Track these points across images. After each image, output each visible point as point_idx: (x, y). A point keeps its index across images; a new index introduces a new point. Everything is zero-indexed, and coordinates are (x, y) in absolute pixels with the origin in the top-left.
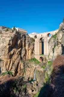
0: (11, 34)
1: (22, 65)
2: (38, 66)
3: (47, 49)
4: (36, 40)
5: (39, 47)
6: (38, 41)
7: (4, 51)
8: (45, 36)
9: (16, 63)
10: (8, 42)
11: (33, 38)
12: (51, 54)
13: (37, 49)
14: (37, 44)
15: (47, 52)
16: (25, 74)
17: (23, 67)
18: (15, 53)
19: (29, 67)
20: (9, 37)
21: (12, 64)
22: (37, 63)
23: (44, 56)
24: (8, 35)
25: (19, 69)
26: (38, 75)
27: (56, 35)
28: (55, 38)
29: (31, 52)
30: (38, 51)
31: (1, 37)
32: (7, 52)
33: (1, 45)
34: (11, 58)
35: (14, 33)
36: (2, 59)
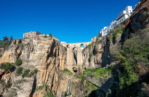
0: (49, 41)
1: (56, 77)
2: (72, 77)
3: (80, 59)
4: (68, 49)
5: (71, 57)
6: (71, 51)
7: (42, 60)
8: (78, 46)
9: (51, 74)
10: (47, 49)
11: (65, 48)
12: (87, 63)
13: (70, 59)
14: (70, 53)
15: (80, 62)
16: (59, 87)
17: (58, 79)
18: (51, 62)
19: (63, 79)
20: (48, 44)
21: (48, 75)
22: (71, 74)
23: (77, 67)
24: (46, 42)
25: (54, 82)
26: (72, 88)
27: (90, 45)
28: (90, 49)
29: (64, 62)
30: (71, 61)
31: (38, 43)
32: (45, 61)
33: (38, 52)
34: (47, 68)
35: (52, 40)
36: (39, 69)
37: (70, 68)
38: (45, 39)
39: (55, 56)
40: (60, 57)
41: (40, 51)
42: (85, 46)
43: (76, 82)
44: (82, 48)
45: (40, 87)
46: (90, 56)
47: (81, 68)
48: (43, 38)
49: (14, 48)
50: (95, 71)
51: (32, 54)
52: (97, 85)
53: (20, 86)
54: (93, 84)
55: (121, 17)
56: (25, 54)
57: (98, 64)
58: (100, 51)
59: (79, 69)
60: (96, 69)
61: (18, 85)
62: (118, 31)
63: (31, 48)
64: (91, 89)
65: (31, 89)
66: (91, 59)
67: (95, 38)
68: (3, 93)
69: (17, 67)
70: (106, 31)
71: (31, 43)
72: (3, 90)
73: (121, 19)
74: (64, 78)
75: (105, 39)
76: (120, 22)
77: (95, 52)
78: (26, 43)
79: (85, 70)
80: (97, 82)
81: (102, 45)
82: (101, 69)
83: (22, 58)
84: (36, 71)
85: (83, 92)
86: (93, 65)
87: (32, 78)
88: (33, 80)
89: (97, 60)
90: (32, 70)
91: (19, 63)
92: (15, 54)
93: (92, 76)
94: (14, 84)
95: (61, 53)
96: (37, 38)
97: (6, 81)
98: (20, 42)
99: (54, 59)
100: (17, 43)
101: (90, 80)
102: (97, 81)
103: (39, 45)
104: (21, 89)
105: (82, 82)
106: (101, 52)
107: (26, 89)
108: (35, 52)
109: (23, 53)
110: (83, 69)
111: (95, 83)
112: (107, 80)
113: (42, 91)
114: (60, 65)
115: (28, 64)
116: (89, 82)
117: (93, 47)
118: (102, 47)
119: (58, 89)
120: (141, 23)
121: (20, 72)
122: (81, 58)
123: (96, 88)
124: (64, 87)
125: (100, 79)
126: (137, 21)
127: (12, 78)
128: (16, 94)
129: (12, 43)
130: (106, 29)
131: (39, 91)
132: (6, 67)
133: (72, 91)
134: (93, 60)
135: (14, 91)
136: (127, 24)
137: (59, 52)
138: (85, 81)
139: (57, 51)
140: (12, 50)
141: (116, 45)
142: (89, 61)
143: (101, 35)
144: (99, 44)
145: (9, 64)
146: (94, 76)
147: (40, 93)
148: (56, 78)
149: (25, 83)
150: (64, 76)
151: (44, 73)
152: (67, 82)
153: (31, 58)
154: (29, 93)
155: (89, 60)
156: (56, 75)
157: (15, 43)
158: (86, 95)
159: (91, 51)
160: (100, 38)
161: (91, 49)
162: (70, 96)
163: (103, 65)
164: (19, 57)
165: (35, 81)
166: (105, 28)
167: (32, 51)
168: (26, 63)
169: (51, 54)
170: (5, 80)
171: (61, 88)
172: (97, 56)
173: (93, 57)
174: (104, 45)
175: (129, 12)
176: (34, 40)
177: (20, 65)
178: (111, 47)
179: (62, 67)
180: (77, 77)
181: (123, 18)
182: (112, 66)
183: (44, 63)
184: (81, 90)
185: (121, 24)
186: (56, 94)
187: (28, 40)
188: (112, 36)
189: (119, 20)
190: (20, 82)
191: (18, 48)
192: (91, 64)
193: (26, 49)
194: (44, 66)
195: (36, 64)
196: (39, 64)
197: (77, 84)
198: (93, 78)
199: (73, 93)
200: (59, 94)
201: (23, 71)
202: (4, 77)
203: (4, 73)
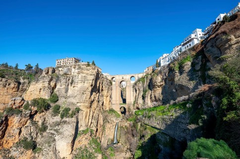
0: (93, 71)
2: (120, 119)
4: (113, 83)
5: (118, 93)
6: (117, 85)
7: (85, 95)
8: (127, 79)
9: (95, 115)
10: (91, 82)
11: (110, 81)
12: (140, 101)
13: (116, 96)
14: (116, 88)
15: (130, 100)
16: (104, 133)
18: (95, 99)
20: (91, 75)
21: (91, 116)
22: (117, 116)
23: (126, 106)
24: (90, 72)
25: (99, 125)
26: (120, 134)
27: (143, 78)
28: (143, 82)
29: (109, 100)
30: (118, 99)
31: (79, 73)
32: (89, 97)
33: (80, 85)
34: (90, 107)
35: (96, 70)
36: (81, 108)
37: (117, 108)
38: (88, 68)
39: (99, 92)
40: (105, 93)
41: (83, 83)
42: (137, 78)
43: (126, 126)
44: (133, 82)
45: (83, 131)
46: (145, 91)
47: (132, 107)
48: (85, 67)
49: (47, 80)
50: (153, 110)
51: (72, 87)
52: (158, 127)
53: (59, 130)
54: (152, 127)
55: (188, 42)
56: (62, 87)
57: (156, 101)
58: (159, 84)
59: (129, 109)
60: (155, 107)
61: (55, 128)
62: (185, 59)
63: (69, 80)
64: (149, 132)
65: (74, 133)
66: (147, 95)
67: (151, 68)
68: (36, 138)
69: (52, 105)
70: (167, 59)
71: (69, 73)
72: (37, 134)
73: (188, 44)
74: (109, 121)
75: (167, 69)
76: (187, 49)
77: (151, 86)
78: (61, 73)
79: (137, 110)
80: (158, 124)
81: (162, 77)
82: (162, 107)
83: (57, 93)
84: (78, 110)
85: (135, 138)
86: (149, 103)
87: (74, 119)
88: (75, 121)
89: (155, 97)
90: (73, 108)
91: (55, 99)
92: (49, 88)
93: (149, 117)
94: (51, 126)
95: (106, 87)
96: (77, 67)
97: (40, 123)
98: (54, 71)
99: (98, 95)
100: (50, 73)
101: (146, 122)
102: (158, 122)
103: (80, 76)
104: (61, 133)
105: (134, 126)
106: (161, 86)
107: (66, 133)
108: (75, 85)
109: (58, 86)
110: (134, 109)
111: (155, 125)
112: (174, 119)
113: (86, 137)
114: (104, 104)
115: (66, 101)
116: (146, 124)
117: (148, 80)
118: (163, 79)
119: (103, 135)
120: (219, 49)
121: (57, 110)
122: (132, 95)
123: (157, 131)
124: (110, 133)
125: (163, 119)
126: (212, 46)
127: (46, 119)
128: (55, 140)
129: (44, 73)
130: (166, 57)
131: (82, 136)
132: (40, 105)
133: (120, 138)
134: (149, 97)
135: (50, 135)
136: (198, 50)
137: (102, 87)
138: (139, 124)
139: (101, 84)
140: (44, 82)
141: (185, 75)
142: (144, 98)
143: (158, 65)
144: (158, 75)
145: (44, 100)
146: (153, 116)
147: (84, 139)
148: (101, 122)
149: (65, 126)
150: (110, 118)
151: (87, 113)
152: (114, 127)
153: (70, 92)
154: (71, 139)
155: (143, 96)
156: (101, 116)
157: (48, 72)
158: (142, 141)
159: (145, 86)
160: (159, 68)
161: (145, 83)
162: (119, 144)
163: (165, 102)
164: (53, 92)
165: (77, 123)
166: (165, 55)
167: (71, 84)
168: (64, 99)
169: (95, 89)
170: (38, 122)
171: (107, 134)
172: (155, 91)
173: (149, 93)
174: (165, 77)
175: (199, 36)
176: (73, 69)
177: (56, 102)
178: (176, 79)
179: (107, 107)
180: (127, 119)
181: (191, 43)
182: (178, 102)
183: (87, 99)
184: (133, 136)
185: (189, 50)
186: (100, 142)
187: (66, 68)
188: (177, 65)
189: (186, 46)
190: (58, 124)
191: (51, 80)
192: (146, 102)
193: (63, 81)
194: (87, 104)
195: (78, 101)
196: (81, 101)
197: (127, 128)
198: (151, 119)
199: (122, 140)
200: (104, 142)
201: (61, 110)
202: (37, 118)
203: (36, 112)
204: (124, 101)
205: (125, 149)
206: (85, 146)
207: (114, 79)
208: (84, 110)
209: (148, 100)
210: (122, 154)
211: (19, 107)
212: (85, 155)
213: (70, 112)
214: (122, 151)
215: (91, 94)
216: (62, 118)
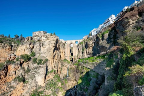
0: (54, 38)
4: (66, 45)
5: (69, 50)
6: (68, 46)
8: (74, 43)
9: (57, 62)
10: (53, 44)
11: (64, 44)
12: (81, 54)
14: (68, 48)
15: (75, 54)
18: (56, 54)
19: (64, 66)
20: (54, 41)
21: (54, 63)
22: (69, 63)
23: (73, 57)
24: (52, 39)
25: (59, 68)
27: (82, 42)
28: (82, 44)
29: (64, 54)
30: (69, 54)
31: (46, 40)
32: (52, 53)
33: (47, 47)
34: (54, 58)
35: (56, 38)
36: (48, 59)
37: (68, 59)
39: (58, 50)
40: (61, 50)
41: (49, 46)
42: (79, 42)
43: (73, 68)
44: (77, 44)
45: (50, 71)
46: (83, 49)
47: (76, 58)
48: (50, 36)
49: (28, 44)
50: (88, 59)
51: (43, 48)
52: (90, 68)
53: (37, 71)
54: (87, 68)
55: (107, 22)
56: (37, 48)
57: (89, 54)
58: (91, 45)
59: (75, 58)
61: (35, 70)
62: (105, 32)
63: (41, 44)
64: (86, 71)
65: (45, 72)
66: (84, 51)
67: (87, 37)
68: (24, 76)
69: (32, 58)
70: (96, 32)
71: (41, 40)
72: (25, 74)
73: (107, 24)
75: (95, 37)
76: (106, 26)
77: (87, 46)
78: (36, 40)
79: (79, 59)
80: (90, 66)
81: (92, 41)
82: (92, 58)
83: (35, 51)
84: (47, 60)
85: (78, 74)
86: (86, 56)
87: (45, 65)
89: (89, 52)
90: (44, 59)
91: (33, 54)
92: (29, 48)
93: (85, 63)
94: (32, 69)
95: (62, 47)
96: (45, 36)
97: (26, 68)
98: (32, 39)
99: (57, 52)
100: (30, 40)
101: (84, 65)
104: (38, 73)
105: (78, 67)
106: (92, 46)
107: (41, 73)
108: (45, 47)
109: (35, 48)
111: (88, 67)
112: (98, 64)
113: (52, 74)
114: (61, 57)
116: (84, 67)
118: (93, 43)
119: (61, 73)
120: (123, 27)
121: (35, 61)
122: (76, 51)
123: (89, 70)
125: (93, 64)
126: (120, 25)
127: (30, 66)
128: (35, 77)
129: (26, 40)
130: (95, 30)
131: (50, 74)
132: (25, 58)
133: (70, 73)
134: (85, 52)
135: (32, 74)
136: (112, 27)
138: (80, 66)
139: (59, 46)
140: (26, 45)
141: (105, 41)
142: (82, 53)
143: (91, 35)
144: (90, 40)
145: (27, 56)
146: (88, 62)
148: (60, 66)
149: (40, 69)
150: (64, 64)
151: (52, 62)
152: (67, 68)
153: (42, 51)
154: (44, 75)
156: (60, 63)
157: (28, 40)
158: (82, 75)
159: (83, 46)
160: (91, 37)
161: (84, 44)
162: (70, 77)
163: (94, 55)
164: (32, 51)
165: (47, 67)
166: (94, 29)
167: (42, 46)
168: (39, 55)
169: (56, 48)
170: (25, 67)
171: (63, 72)
172: (88, 49)
173: (85, 50)
174: (94, 42)
175: (113, 19)
176: (43, 38)
177: (34, 56)
178: (100, 43)
179: (63, 58)
180: (74, 64)
181: (109, 23)
182: (101, 55)
183: (52, 54)
184: (77, 72)
185: (108, 27)
186: (60, 76)
187: (38, 37)
188: (101, 35)
189: (106, 24)
191: (30, 44)
192: (84, 55)
193: (37, 44)
194: (52, 57)
195: (46, 55)
196: (48, 55)
197: (74, 69)
198: (87, 64)
199: (71, 75)
200: (62, 76)
201: (38, 61)
202: (24, 65)
203: (23, 62)
204: (72, 54)
205: (73, 79)
206: (52, 79)
207: (66, 43)
208: (50, 60)
209: (85, 54)
210: (72, 82)
211: (13, 60)
212: (52, 83)
213: (43, 62)
214: (71, 81)
215: (54, 51)
216: (38, 65)
